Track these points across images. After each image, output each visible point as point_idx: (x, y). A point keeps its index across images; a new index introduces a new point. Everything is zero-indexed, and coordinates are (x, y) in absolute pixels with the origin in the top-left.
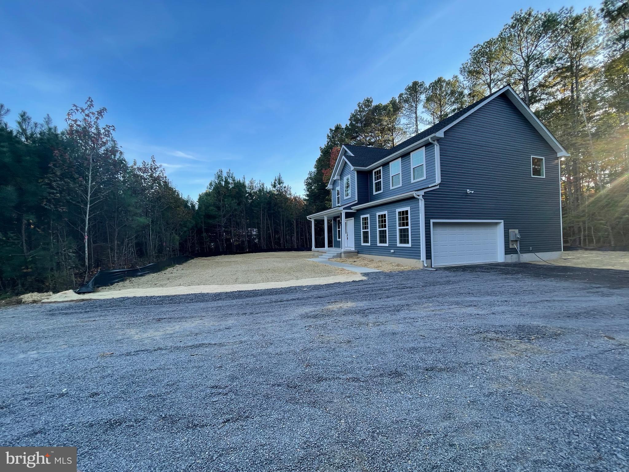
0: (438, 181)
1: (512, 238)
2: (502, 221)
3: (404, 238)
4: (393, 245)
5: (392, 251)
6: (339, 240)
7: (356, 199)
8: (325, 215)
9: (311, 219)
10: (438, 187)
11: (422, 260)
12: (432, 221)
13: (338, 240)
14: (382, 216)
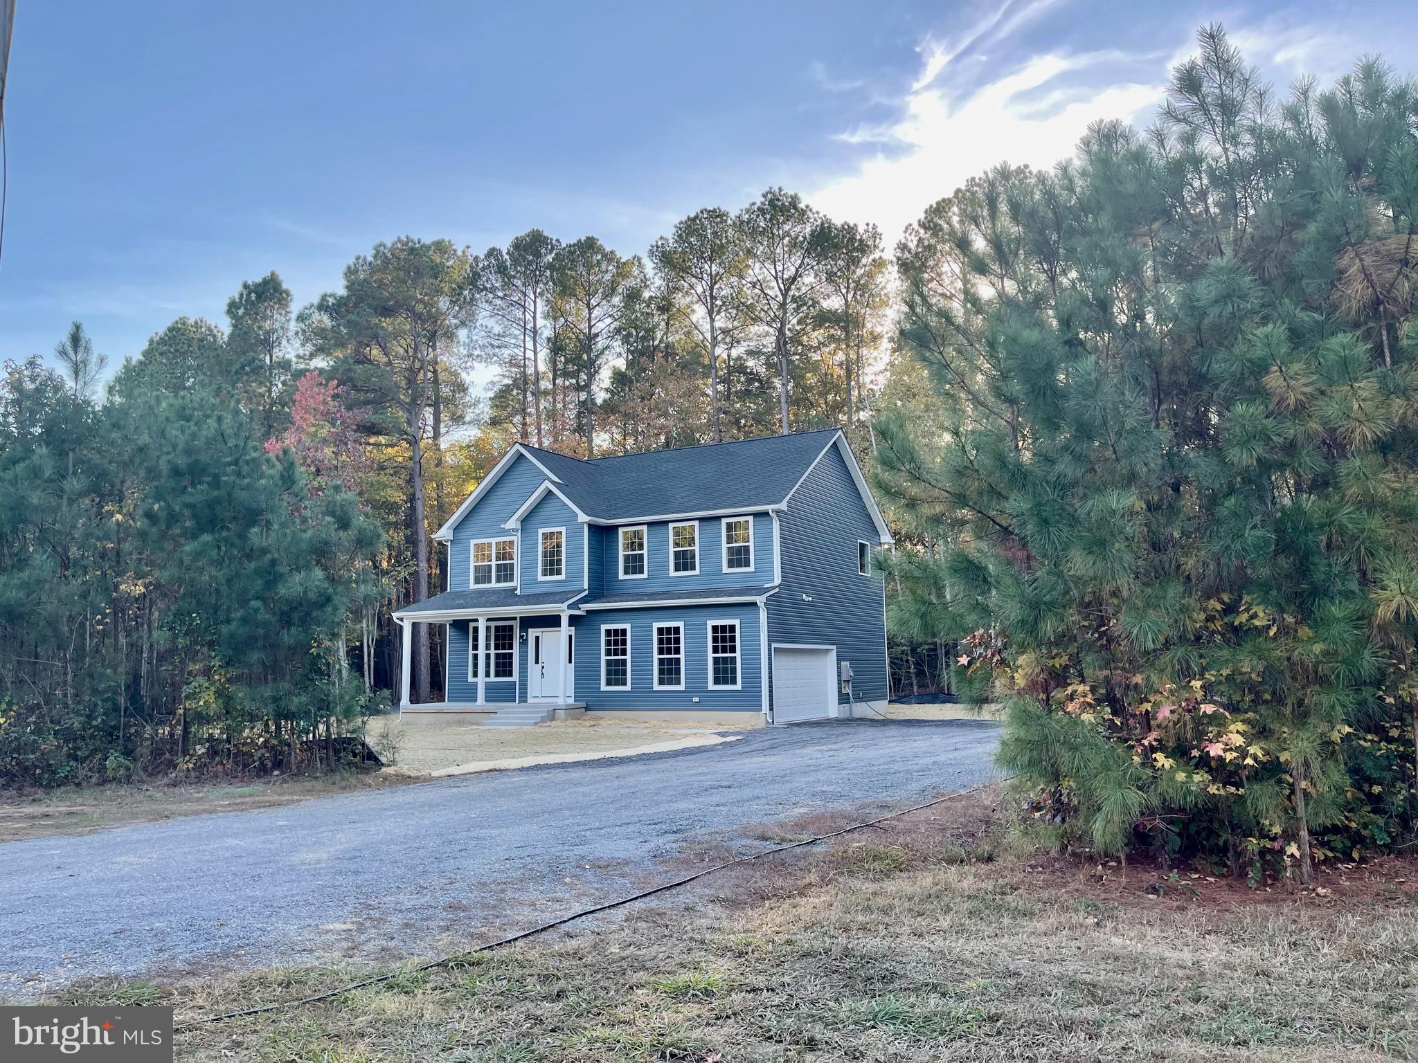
0: (777, 580)
1: (844, 678)
2: (834, 647)
3: (725, 672)
4: (697, 687)
5: (697, 699)
6: (474, 680)
7: (586, 587)
8: (480, 615)
9: (402, 620)
10: (777, 590)
11: (764, 711)
12: (774, 645)
13: (471, 679)
14: (669, 629)
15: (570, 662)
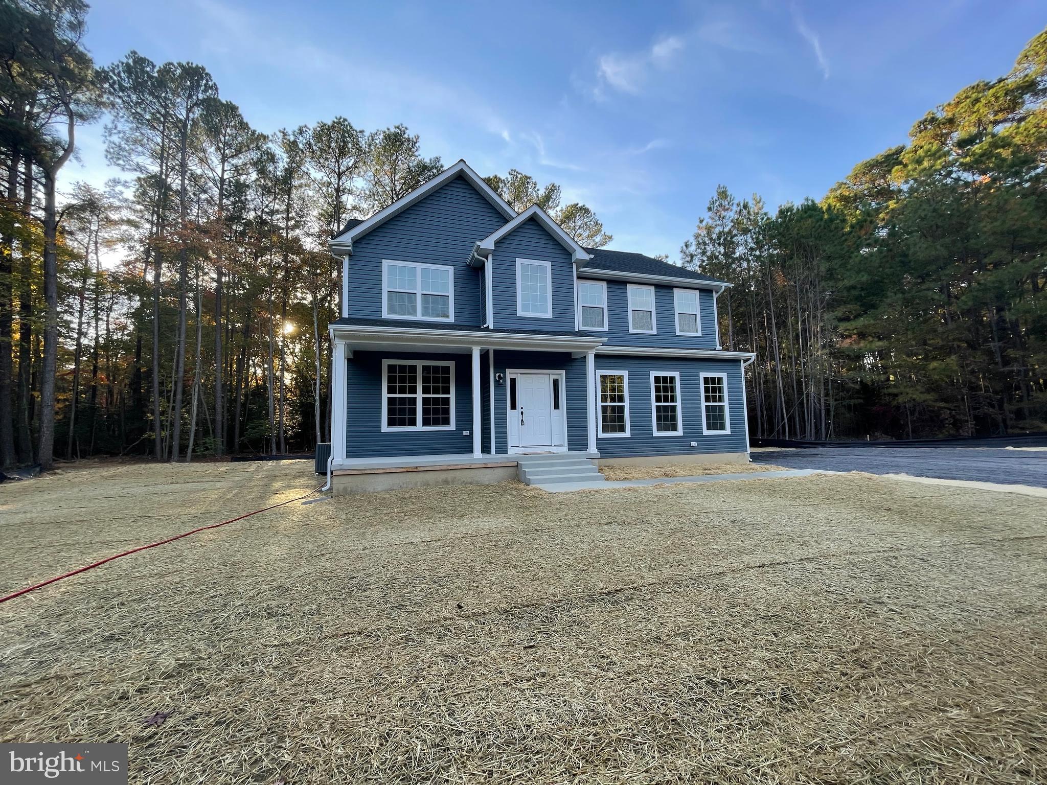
3: (713, 421)
5: (695, 444)
7: (577, 328)
11: (747, 452)
14: (665, 379)
15: (557, 406)
